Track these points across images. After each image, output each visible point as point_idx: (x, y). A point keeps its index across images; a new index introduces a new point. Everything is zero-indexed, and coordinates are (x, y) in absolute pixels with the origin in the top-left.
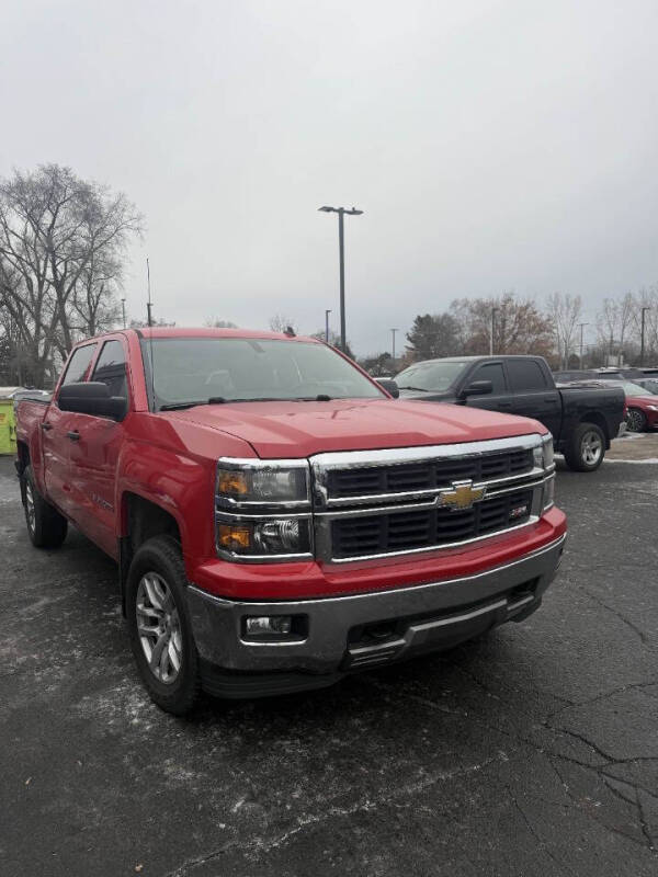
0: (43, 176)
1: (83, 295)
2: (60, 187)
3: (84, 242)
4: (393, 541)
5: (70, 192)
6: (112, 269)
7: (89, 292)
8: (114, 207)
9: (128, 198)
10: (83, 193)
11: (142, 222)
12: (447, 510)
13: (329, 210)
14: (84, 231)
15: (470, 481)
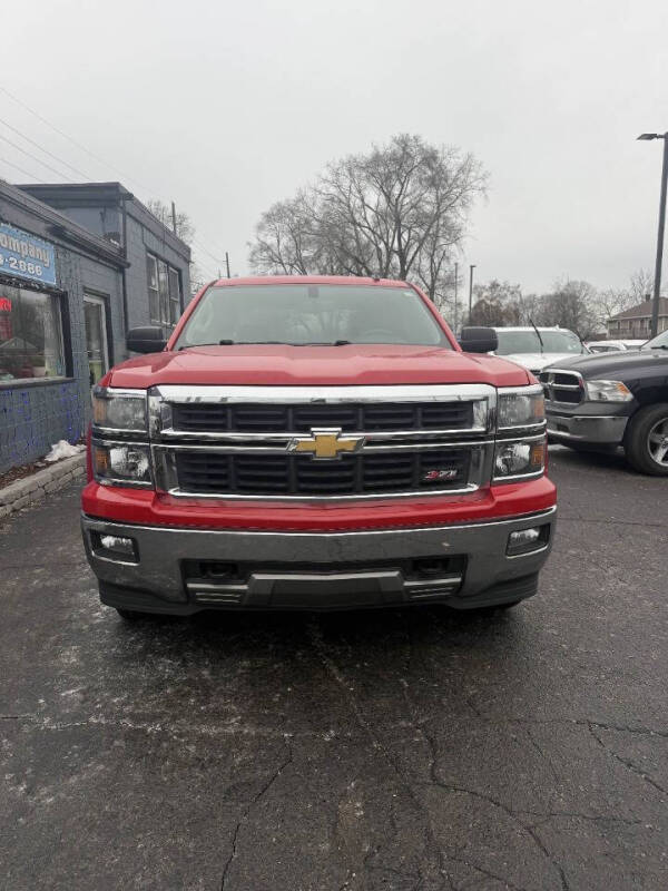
0: (396, 147)
1: (426, 263)
2: (409, 155)
3: (428, 208)
4: (242, 483)
5: (418, 159)
6: (454, 234)
7: (432, 261)
8: (462, 169)
9: (476, 158)
10: (430, 158)
11: (488, 181)
12: (306, 458)
13: (651, 137)
14: (430, 196)
15: (340, 429)
